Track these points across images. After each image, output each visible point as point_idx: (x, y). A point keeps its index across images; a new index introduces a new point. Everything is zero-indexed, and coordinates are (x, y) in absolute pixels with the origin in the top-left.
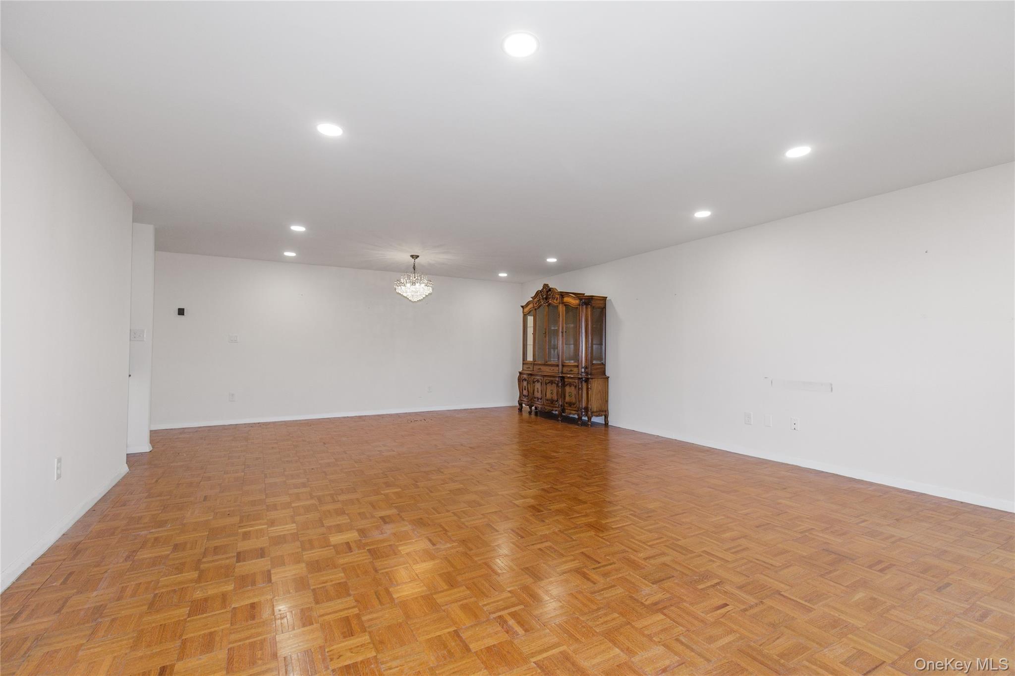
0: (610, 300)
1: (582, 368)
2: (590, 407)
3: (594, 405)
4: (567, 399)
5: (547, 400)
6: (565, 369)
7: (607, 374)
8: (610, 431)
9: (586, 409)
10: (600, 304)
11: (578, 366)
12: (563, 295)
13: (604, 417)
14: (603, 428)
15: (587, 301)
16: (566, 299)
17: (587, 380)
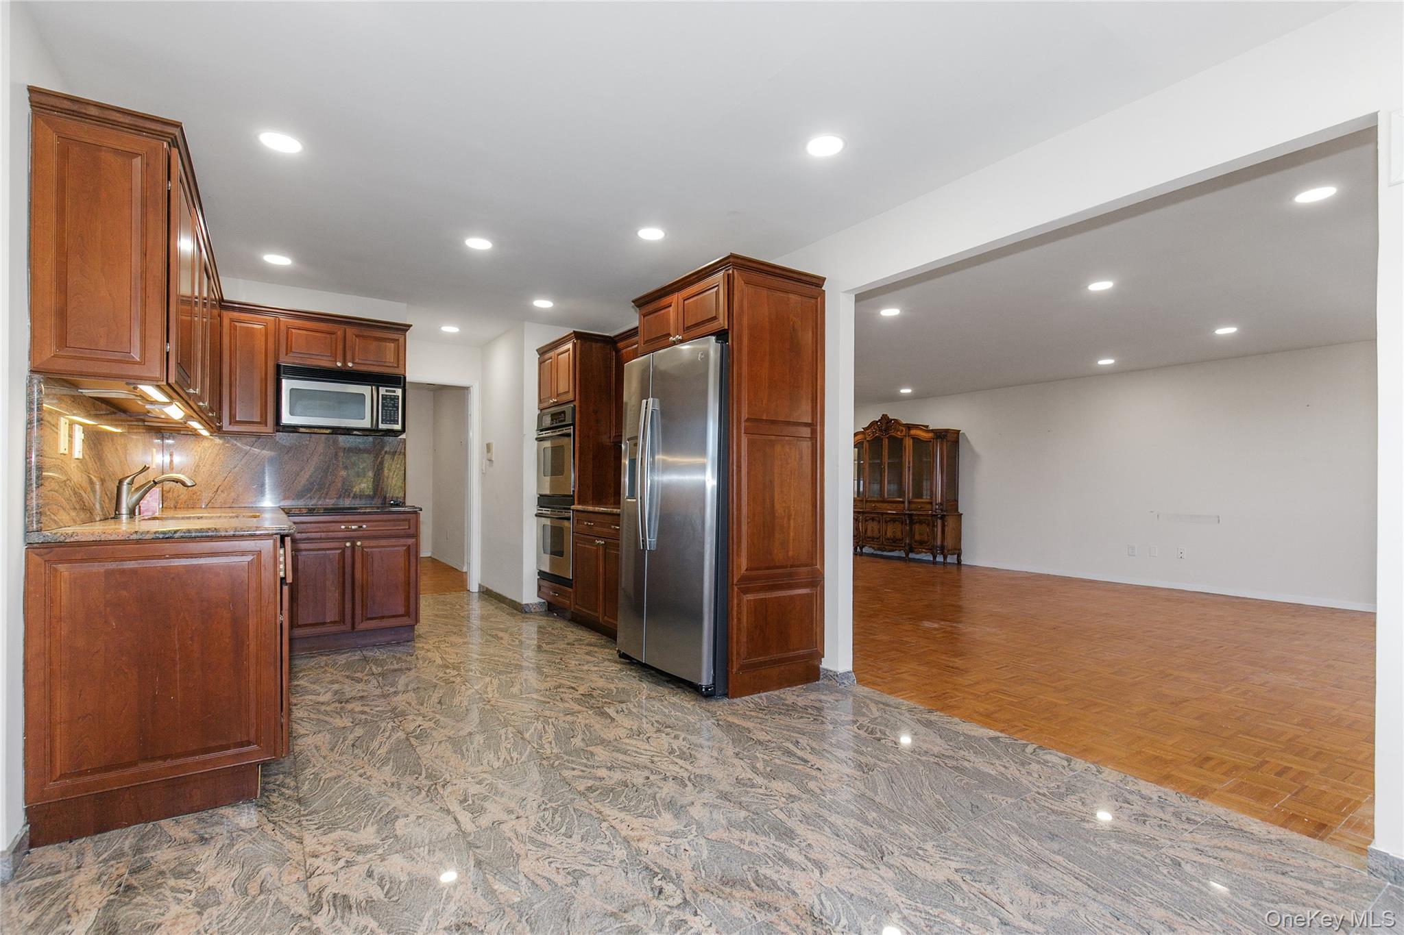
0: (964, 433)
1: (937, 504)
2: (946, 544)
3: (949, 543)
4: (917, 537)
5: (888, 539)
6: (913, 506)
7: (960, 511)
8: (963, 569)
9: (942, 548)
10: (951, 437)
11: (931, 503)
12: (909, 427)
13: (956, 556)
14: (955, 567)
15: (941, 435)
16: (913, 432)
17: (943, 518)
